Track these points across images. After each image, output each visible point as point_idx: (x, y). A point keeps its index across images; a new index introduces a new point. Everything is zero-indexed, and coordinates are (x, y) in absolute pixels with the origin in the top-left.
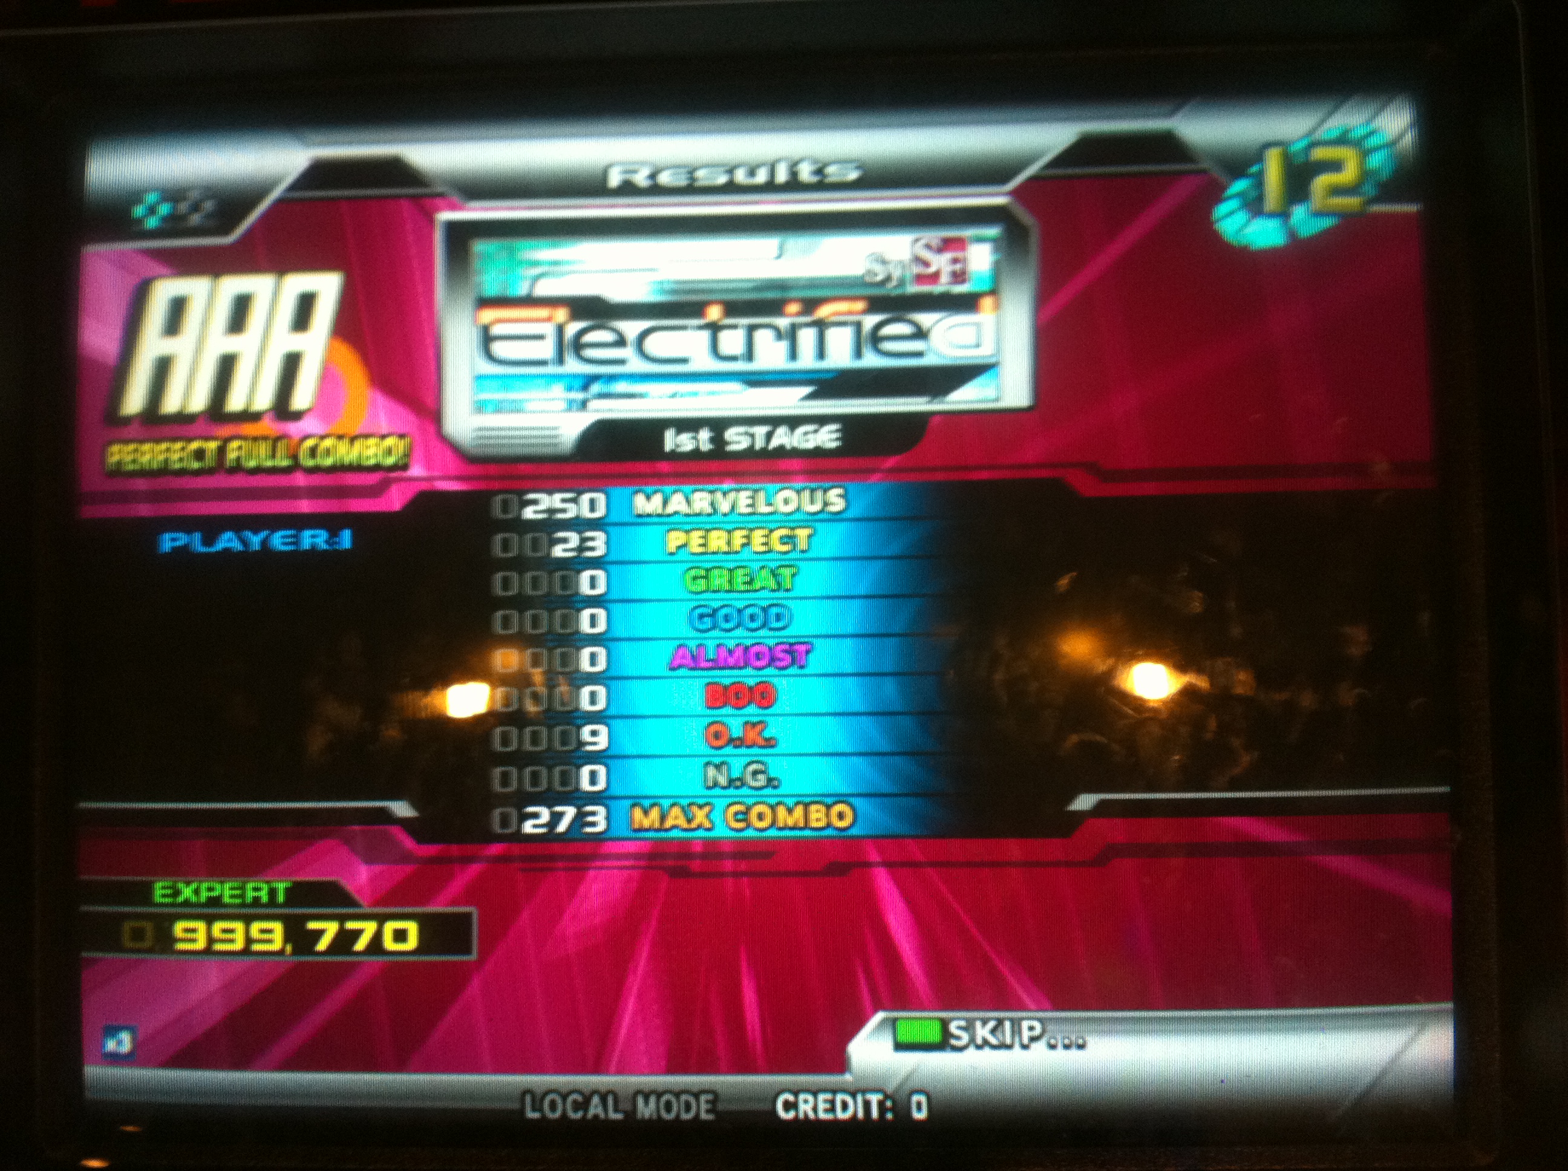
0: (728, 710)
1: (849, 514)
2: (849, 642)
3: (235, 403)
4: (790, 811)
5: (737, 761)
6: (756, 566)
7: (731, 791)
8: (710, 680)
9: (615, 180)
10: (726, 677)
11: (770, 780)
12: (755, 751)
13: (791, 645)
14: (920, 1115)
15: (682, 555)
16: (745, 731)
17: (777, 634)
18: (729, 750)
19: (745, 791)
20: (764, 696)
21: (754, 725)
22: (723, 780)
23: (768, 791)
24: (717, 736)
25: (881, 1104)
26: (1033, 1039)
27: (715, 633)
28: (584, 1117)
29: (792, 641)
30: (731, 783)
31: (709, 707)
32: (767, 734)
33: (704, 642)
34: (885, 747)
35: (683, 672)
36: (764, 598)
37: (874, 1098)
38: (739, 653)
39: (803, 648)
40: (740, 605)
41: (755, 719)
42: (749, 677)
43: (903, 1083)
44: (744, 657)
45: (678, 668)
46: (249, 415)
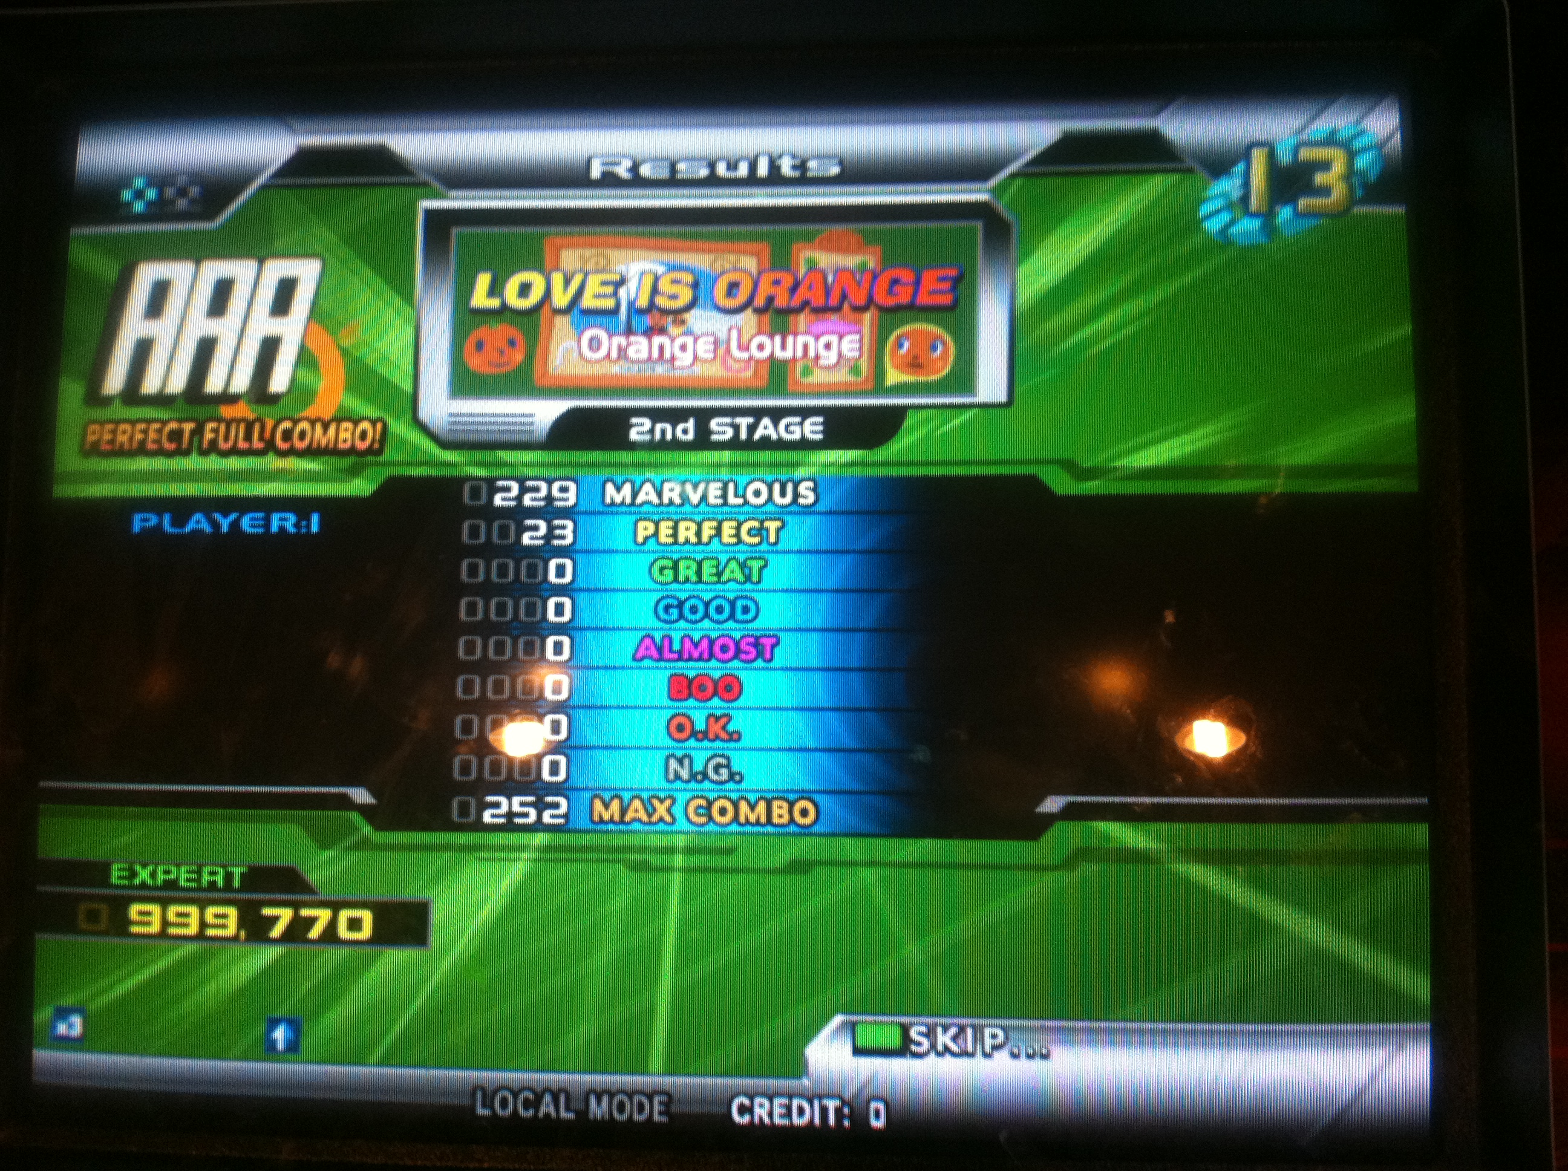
0: (691, 702)
1: (819, 507)
2: (815, 636)
3: (214, 384)
4: (752, 808)
5: (701, 754)
6: (723, 558)
7: (693, 785)
8: (673, 672)
9: (596, 172)
10: (692, 669)
11: (732, 776)
12: (718, 744)
13: (757, 638)
14: (878, 1124)
15: (651, 544)
16: (707, 725)
17: (742, 626)
18: (692, 743)
19: (707, 785)
20: (730, 689)
21: (717, 719)
22: (685, 774)
23: (731, 786)
24: (680, 728)
25: (838, 1111)
26: (995, 1048)
27: (682, 624)
28: (536, 1116)
29: (758, 634)
30: (693, 776)
31: (672, 699)
32: (731, 727)
33: (669, 633)
34: (851, 744)
35: (647, 663)
36: (731, 590)
37: (832, 1105)
38: (705, 644)
39: (768, 642)
40: (707, 596)
41: (718, 713)
42: (715, 669)
43: (860, 1090)
44: (710, 650)
45: (642, 659)
46: (226, 398)
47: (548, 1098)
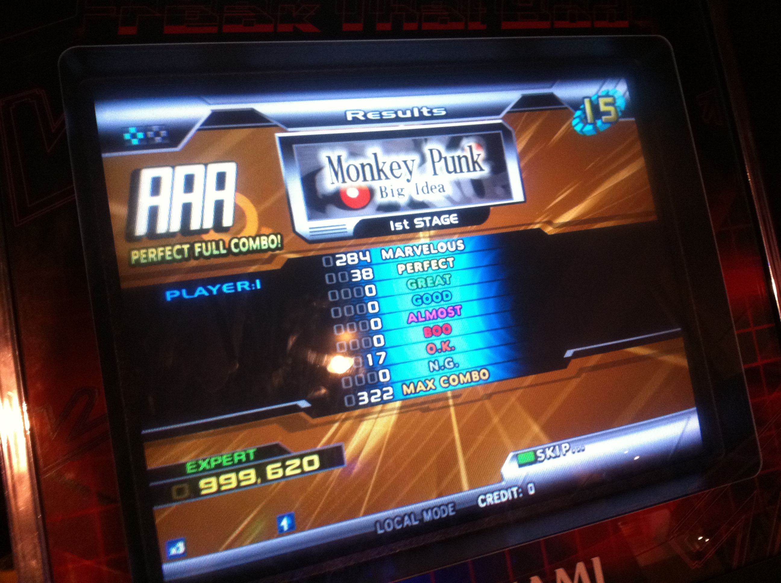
0: (434, 337)
1: (466, 250)
2: (475, 302)
3: (195, 225)
4: (465, 376)
5: (441, 358)
6: (434, 276)
7: (441, 371)
8: (425, 326)
9: (350, 118)
10: (431, 324)
11: (455, 365)
12: (447, 353)
13: (453, 307)
14: (532, 492)
15: (405, 274)
16: (441, 345)
17: (447, 303)
18: (437, 354)
19: (446, 370)
20: (447, 329)
21: (445, 342)
22: (437, 368)
23: (455, 369)
24: (432, 349)
25: (517, 491)
26: (567, 451)
27: (424, 305)
29: (453, 305)
30: (440, 368)
31: (426, 338)
32: (450, 345)
33: (420, 310)
34: (497, 344)
35: (413, 324)
36: (440, 289)
37: (515, 489)
38: (434, 313)
39: (458, 307)
40: (431, 293)
41: (445, 340)
42: (440, 322)
43: (524, 480)
44: (437, 315)
45: (410, 323)
46: (203, 231)
47: (406, 518)
